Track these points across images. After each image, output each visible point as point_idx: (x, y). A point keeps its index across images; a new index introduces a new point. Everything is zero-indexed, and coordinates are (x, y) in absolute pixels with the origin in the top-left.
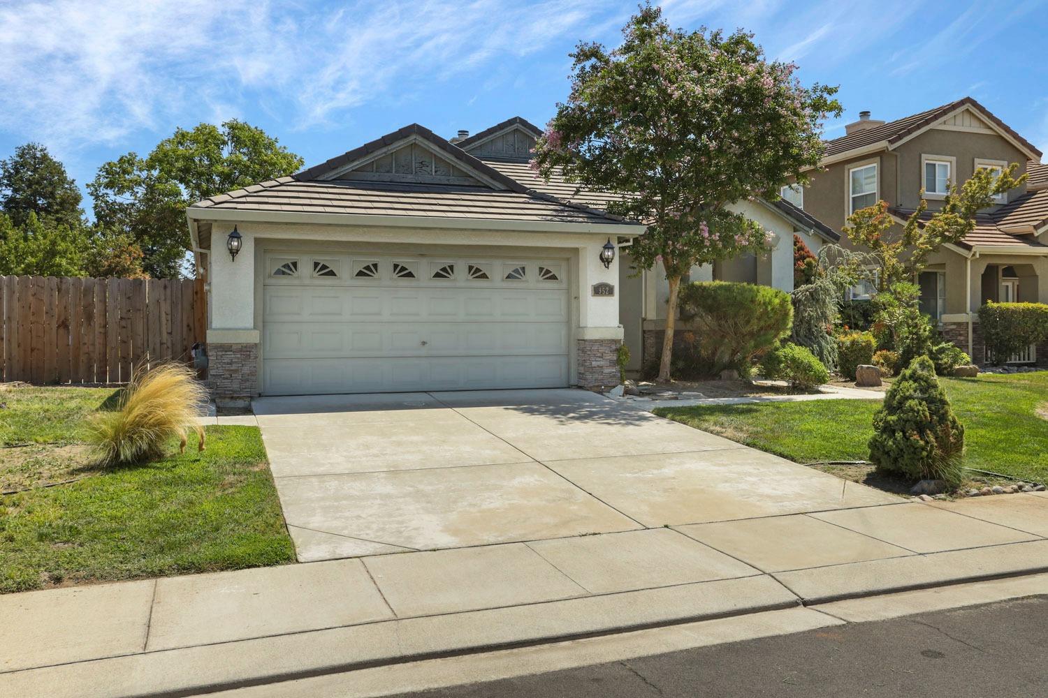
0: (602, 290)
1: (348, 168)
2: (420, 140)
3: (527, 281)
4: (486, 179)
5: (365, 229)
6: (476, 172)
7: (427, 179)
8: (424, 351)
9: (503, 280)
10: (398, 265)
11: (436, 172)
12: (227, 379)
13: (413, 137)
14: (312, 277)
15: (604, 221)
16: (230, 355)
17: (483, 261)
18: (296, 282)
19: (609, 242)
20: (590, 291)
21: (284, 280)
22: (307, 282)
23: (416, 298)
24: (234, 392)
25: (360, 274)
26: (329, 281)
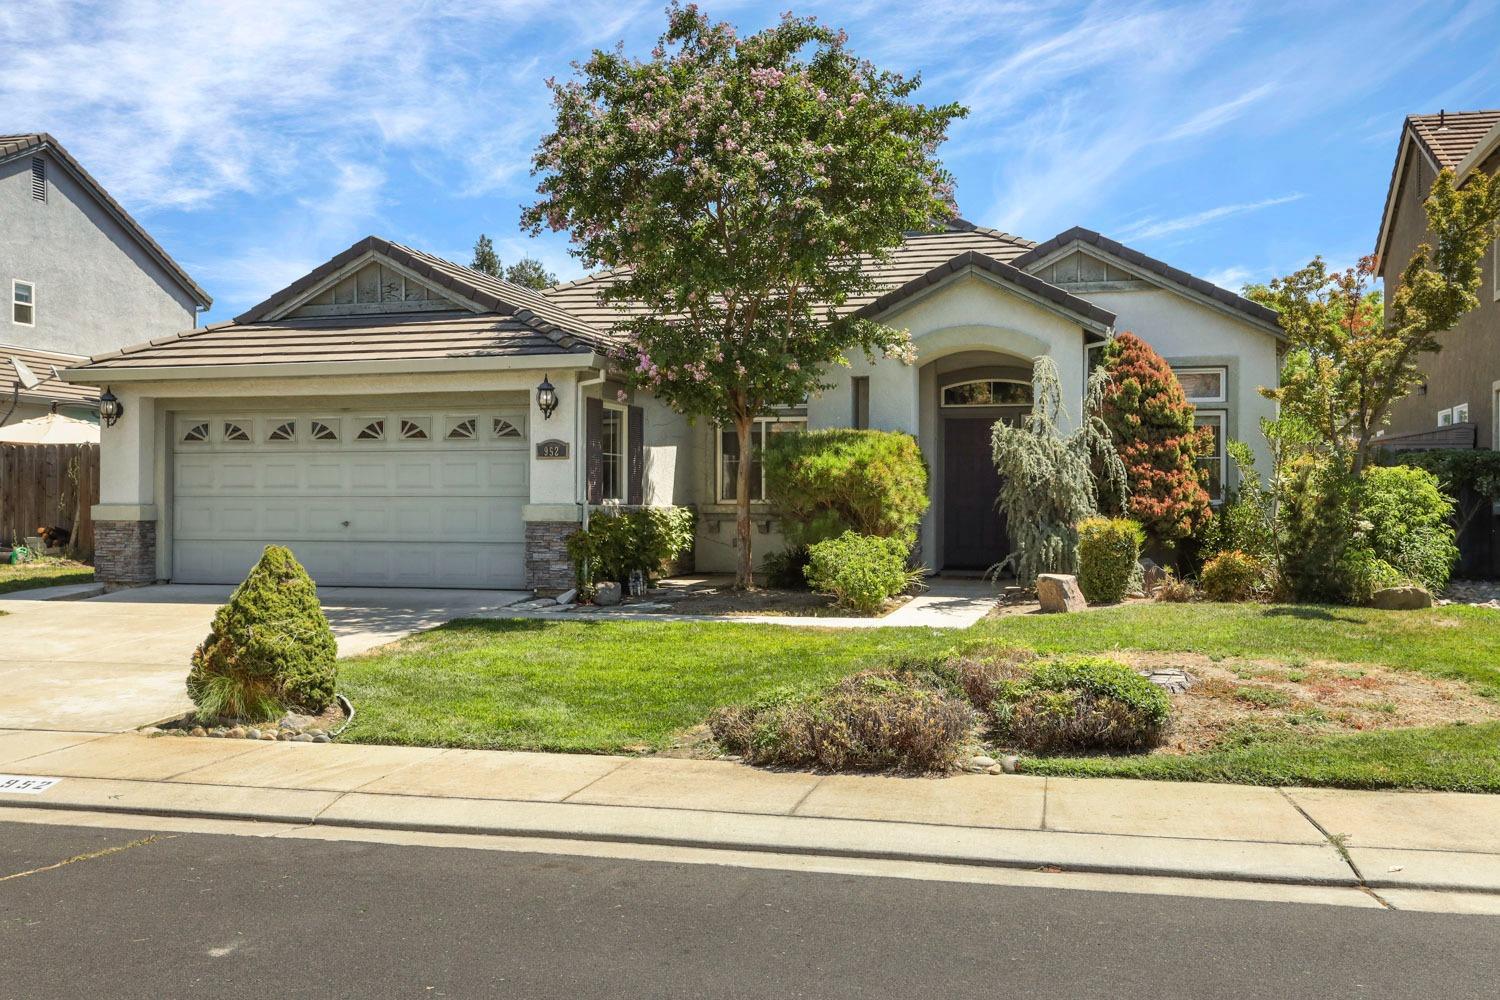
0: (553, 450)
1: (296, 303)
2: (379, 257)
3: (477, 439)
4: (462, 300)
5: (253, 382)
6: (449, 292)
7: (393, 306)
8: (346, 535)
9: (445, 440)
10: (317, 424)
11: (407, 296)
12: (109, 561)
13: (369, 254)
14: (223, 442)
15: (555, 350)
16: (113, 535)
17: (420, 415)
18: (207, 448)
19: (546, 380)
20: (533, 451)
21: (194, 447)
22: (218, 447)
23: (338, 465)
24: (117, 576)
25: (275, 436)
26: (240, 446)
